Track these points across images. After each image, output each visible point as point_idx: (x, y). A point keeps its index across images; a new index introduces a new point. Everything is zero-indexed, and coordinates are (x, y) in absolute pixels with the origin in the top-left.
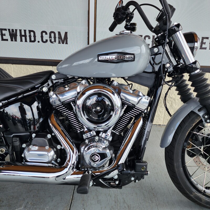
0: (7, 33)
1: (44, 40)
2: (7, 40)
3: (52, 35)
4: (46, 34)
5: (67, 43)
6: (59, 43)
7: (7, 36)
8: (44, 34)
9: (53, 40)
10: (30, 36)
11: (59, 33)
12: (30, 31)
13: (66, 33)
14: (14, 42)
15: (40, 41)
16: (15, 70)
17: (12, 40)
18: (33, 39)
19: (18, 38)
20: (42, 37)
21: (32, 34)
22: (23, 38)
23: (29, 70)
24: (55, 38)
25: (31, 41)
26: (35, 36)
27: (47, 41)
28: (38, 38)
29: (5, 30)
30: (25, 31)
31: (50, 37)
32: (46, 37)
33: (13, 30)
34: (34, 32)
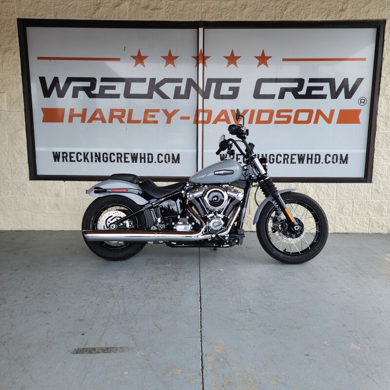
0: (129, 156)
1: (160, 161)
2: (129, 162)
3: (167, 156)
4: (162, 156)
5: (179, 163)
6: (173, 162)
7: (129, 159)
8: (160, 156)
9: (167, 160)
10: (148, 158)
11: (173, 155)
12: (149, 154)
13: (179, 155)
15: (157, 161)
17: (133, 162)
18: (150, 160)
19: (139, 160)
20: (158, 158)
21: (150, 156)
22: (143, 160)
24: (169, 158)
25: (149, 162)
26: (152, 158)
27: (162, 161)
28: (155, 159)
29: (128, 154)
30: (144, 154)
31: (165, 158)
32: (161, 158)
33: (134, 154)
34: (152, 155)
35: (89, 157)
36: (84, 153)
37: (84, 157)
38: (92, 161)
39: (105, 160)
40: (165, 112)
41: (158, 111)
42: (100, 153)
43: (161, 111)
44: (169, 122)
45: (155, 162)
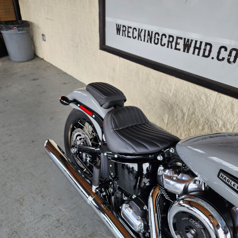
0: (181, 42)
1: (220, 58)
2: (179, 50)
3: (234, 53)
4: (226, 49)
7: (181, 46)
8: (223, 50)
9: (232, 59)
10: (205, 50)
12: (207, 44)
14: (185, 53)
15: (215, 57)
16: (176, 84)
17: (184, 51)
18: (206, 54)
19: (192, 49)
20: (219, 53)
21: (208, 47)
22: (197, 51)
23: (191, 88)
24: (236, 57)
25: (204, 56)
26: (210, 51)
27: (223, 59)
28: (214, 54)
29: (181, 38)
30: (201, 43)
31: (230, 55)
32: (224, 54)
33: (188, 40)
34: (211, 45)
35: (142, 34)
36: (139, 29)
37: (138, 34)
38: (144, 41)
39: (156, 42)
42: (152, 32)
45: (213, 58)
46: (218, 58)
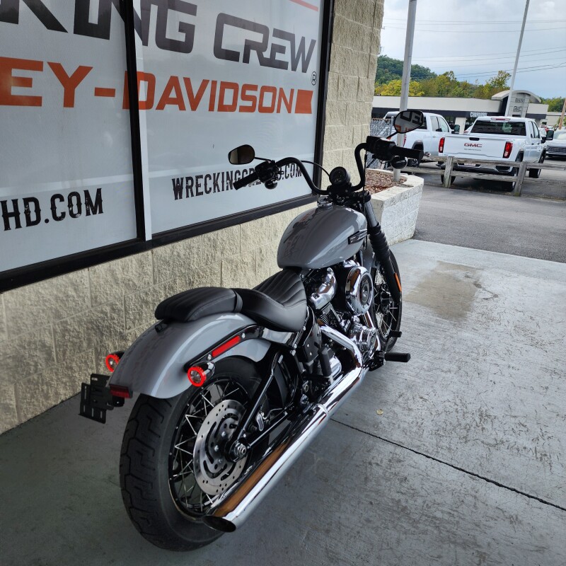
1: (59, 215)
3: (74, 199)
4: (62, 199)
5: (101, 212)
6: (88, 214)
8: (57, 201)
9: (75, 211)
10: (27, 213)
11: (87, 193)
12: (27, 201)
13: (99, 191)
15: (50, 217)
18: (33, 218)
20: (53, 208)
21: (32, 205)
22: (12, 220)
24: (79, 204)
25: (29, 223)
26: (38, 211)
27: (63, 214)
28: (46, 212)
30: (15, 202)
31: (70, 205)
32: (62, 207)
34: (35, 201)
40: (57, 69)
41: (37, 66)
43: (46, 67)
44: (69, 101)
45: (47, 221)
46: (56, 218)
